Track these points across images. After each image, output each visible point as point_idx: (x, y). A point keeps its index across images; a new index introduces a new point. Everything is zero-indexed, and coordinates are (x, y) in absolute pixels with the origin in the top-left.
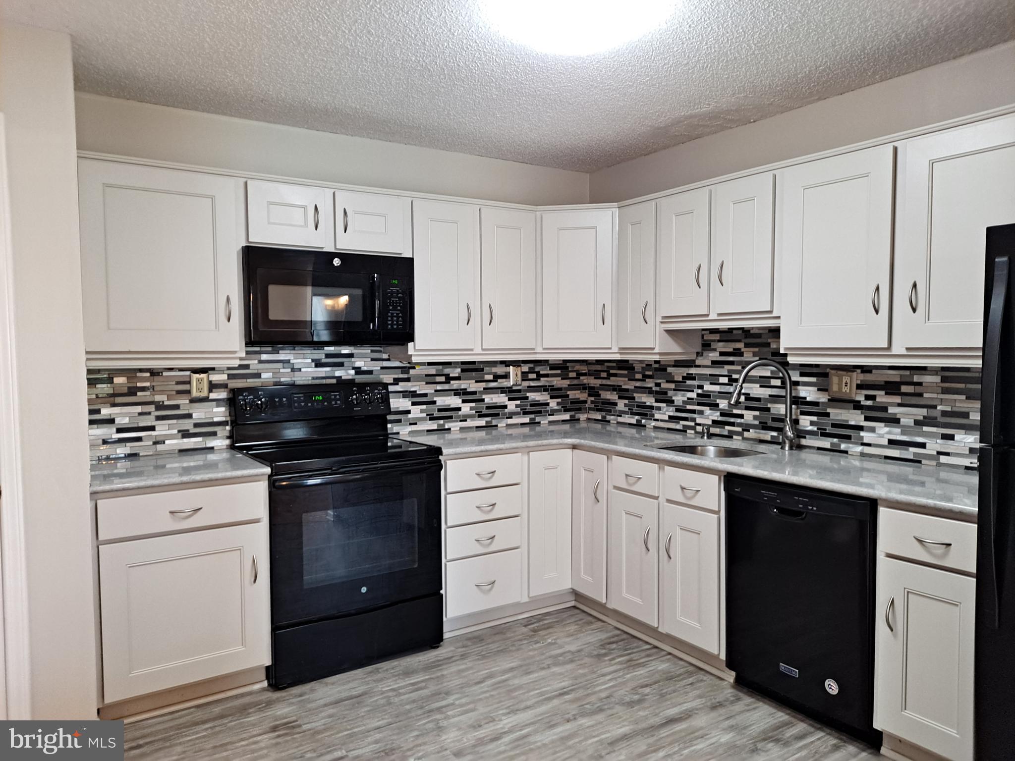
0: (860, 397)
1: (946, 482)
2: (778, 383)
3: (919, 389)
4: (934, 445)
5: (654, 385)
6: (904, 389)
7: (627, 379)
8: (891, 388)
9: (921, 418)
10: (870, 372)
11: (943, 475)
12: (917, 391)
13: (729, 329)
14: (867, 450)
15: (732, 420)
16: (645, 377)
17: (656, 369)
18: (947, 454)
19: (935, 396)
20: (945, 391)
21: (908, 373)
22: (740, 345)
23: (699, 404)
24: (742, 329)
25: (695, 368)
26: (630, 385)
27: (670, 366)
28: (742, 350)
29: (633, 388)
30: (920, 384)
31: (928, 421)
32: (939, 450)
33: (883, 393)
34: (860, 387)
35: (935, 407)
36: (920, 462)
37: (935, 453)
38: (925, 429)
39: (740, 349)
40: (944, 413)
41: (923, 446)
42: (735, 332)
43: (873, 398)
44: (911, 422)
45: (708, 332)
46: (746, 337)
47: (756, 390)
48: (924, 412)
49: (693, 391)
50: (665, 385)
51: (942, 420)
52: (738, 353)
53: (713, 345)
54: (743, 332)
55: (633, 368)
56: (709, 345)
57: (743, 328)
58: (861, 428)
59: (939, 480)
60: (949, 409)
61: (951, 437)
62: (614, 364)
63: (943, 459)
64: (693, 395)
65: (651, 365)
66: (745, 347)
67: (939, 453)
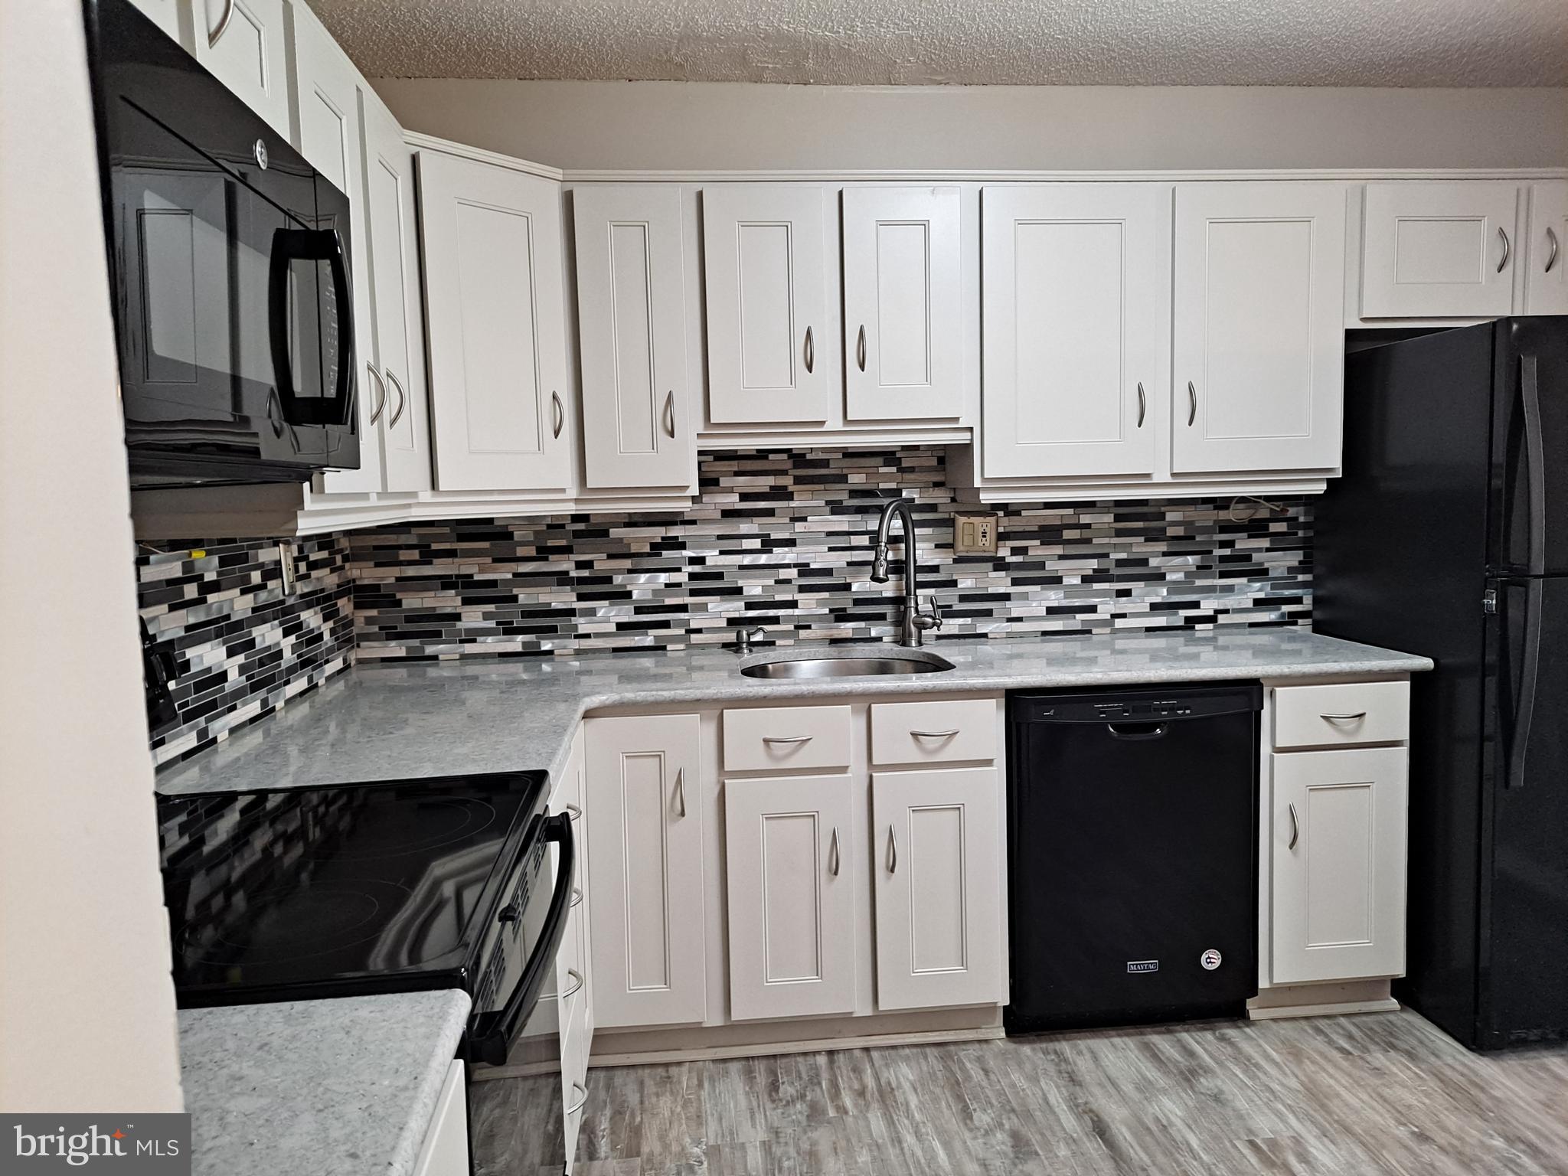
0: (1004, 552)
1: (1123, 652)
2: (865, 540)
3: (1086, 534)
4: (1107, 607)
5: (573, 565)
6: (1068, 534)
7: (489, 560)
8: (1049, 534)
9: (1090, 572)
10: (1018, 513)
11: (1120, 644)
12: (1084, 536)
13: (758, 451)
14: (1016, 627)
15: (771, 613)
16: (543, 553)
17: (577, 534)
18: (1123, 616)
19: (1106, 540)
20: (1119, 533)
21: (1071, 511)
22: (787, 481)
23: (694, 593)
24: (788, 451)
25: (682, 527)
26: (503, 573)
27: (617, 525)
28: (790, 489)
29: (510, 576)
30: (1088, 526)
31: (1100, 576)
32: (1113, 612)
33: (1037, 542)
34: (1002, 537)
35: (1106, 555)
36: (1089, 632)
37: (1109, 617)
38: (1096, 586)
39: (786, 487)
40: (1120, 563)
41: (1093, 609)
42: (771, 457)
43: (1023, 551)
44: (1077, 581)
45: (711, 458)
46: (795, 467)
47: (819, 557)
48: (1094, 564)
49: (679, 570)
50: (602, 565)
51: (1115, 571)
52: (781, 493)
53: (724, 482)
54: (789, 458)
55: (510, 536)
56: (715, 482)
57: (790, 450)
58: (1006, 597)
59: (1115, 652)
60: (1123, 556)
61: (1127, 593)
62: (447, 530)
63: (1119, 623)
64: (682, 577)
65: (563, 526)
66: (795, 483)
67: (1114, 616)
